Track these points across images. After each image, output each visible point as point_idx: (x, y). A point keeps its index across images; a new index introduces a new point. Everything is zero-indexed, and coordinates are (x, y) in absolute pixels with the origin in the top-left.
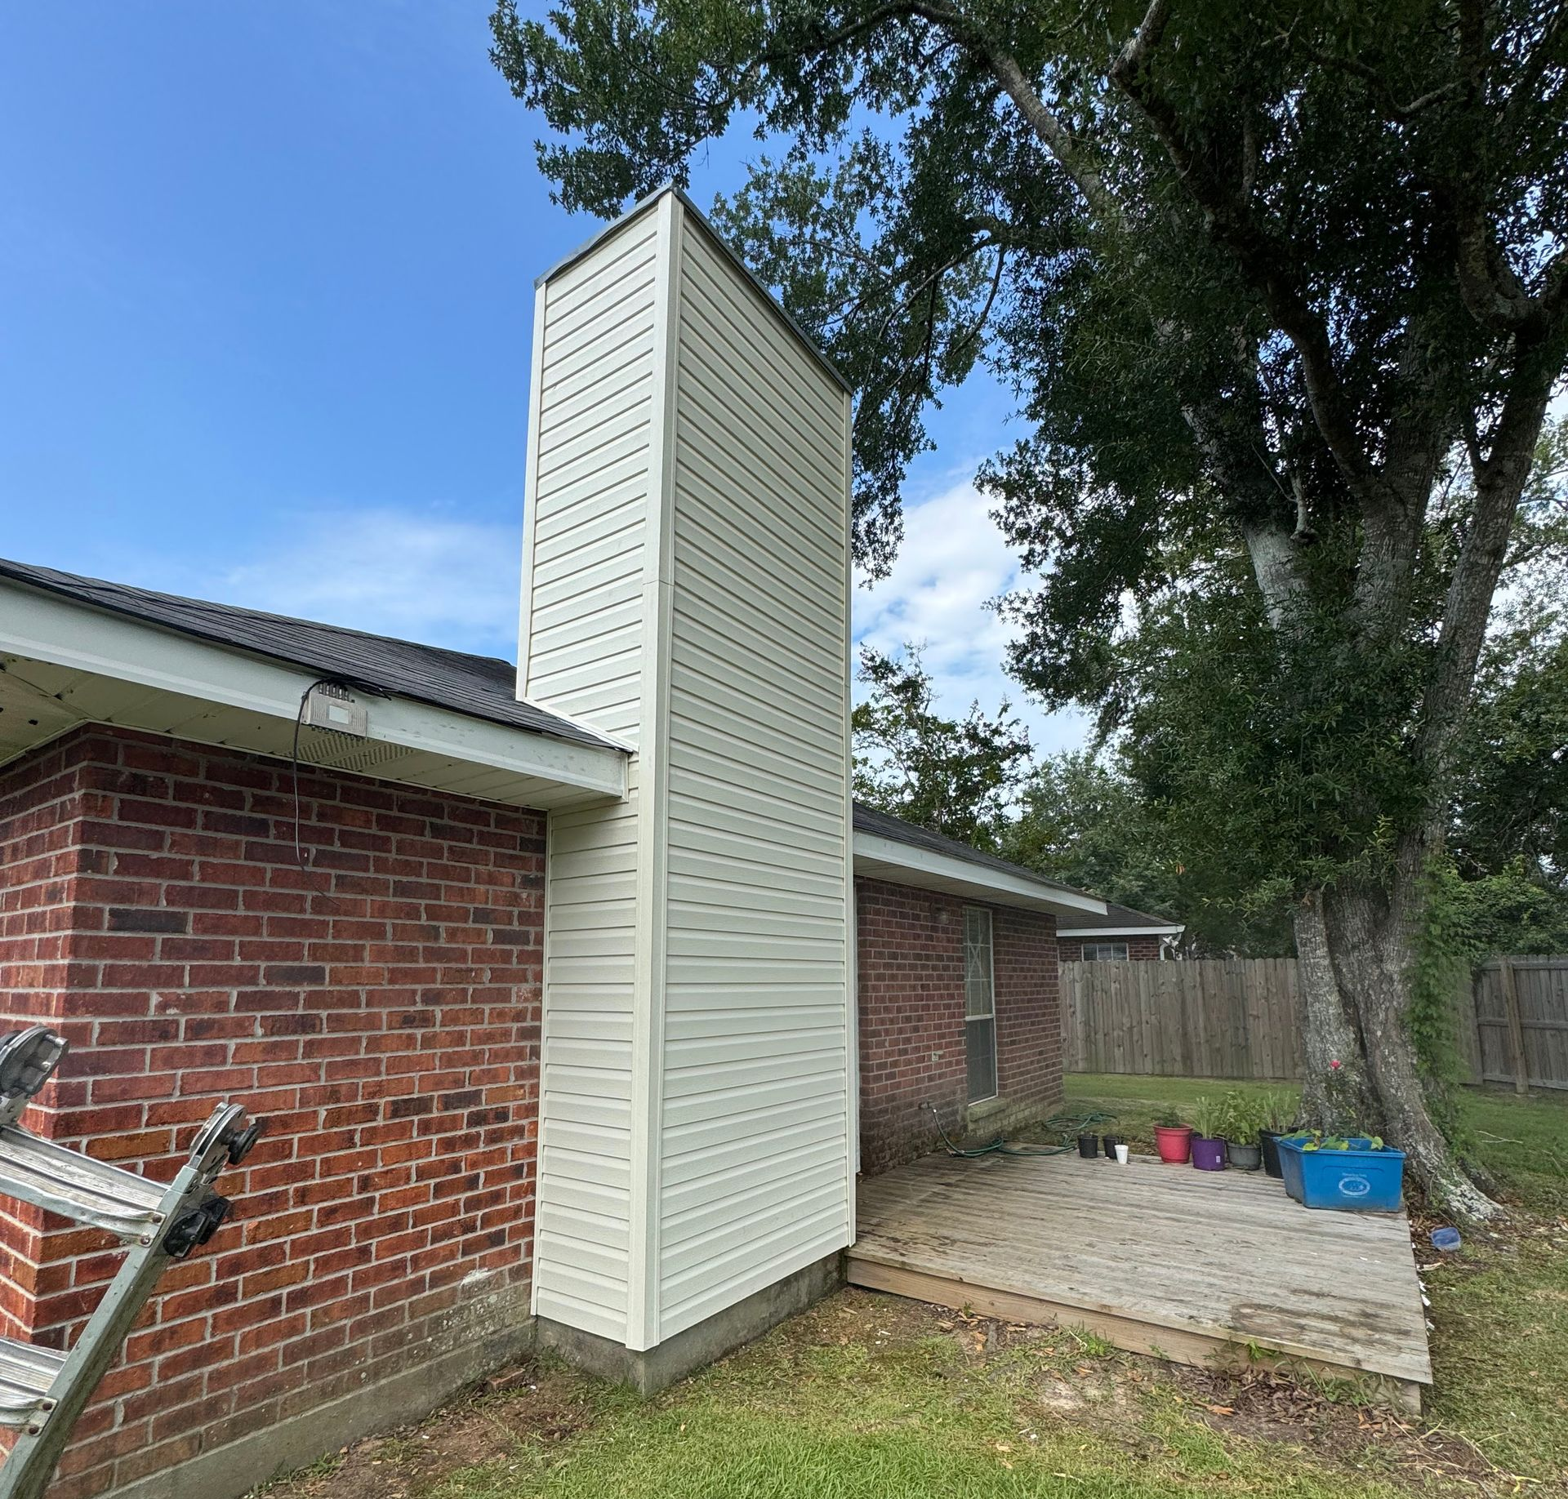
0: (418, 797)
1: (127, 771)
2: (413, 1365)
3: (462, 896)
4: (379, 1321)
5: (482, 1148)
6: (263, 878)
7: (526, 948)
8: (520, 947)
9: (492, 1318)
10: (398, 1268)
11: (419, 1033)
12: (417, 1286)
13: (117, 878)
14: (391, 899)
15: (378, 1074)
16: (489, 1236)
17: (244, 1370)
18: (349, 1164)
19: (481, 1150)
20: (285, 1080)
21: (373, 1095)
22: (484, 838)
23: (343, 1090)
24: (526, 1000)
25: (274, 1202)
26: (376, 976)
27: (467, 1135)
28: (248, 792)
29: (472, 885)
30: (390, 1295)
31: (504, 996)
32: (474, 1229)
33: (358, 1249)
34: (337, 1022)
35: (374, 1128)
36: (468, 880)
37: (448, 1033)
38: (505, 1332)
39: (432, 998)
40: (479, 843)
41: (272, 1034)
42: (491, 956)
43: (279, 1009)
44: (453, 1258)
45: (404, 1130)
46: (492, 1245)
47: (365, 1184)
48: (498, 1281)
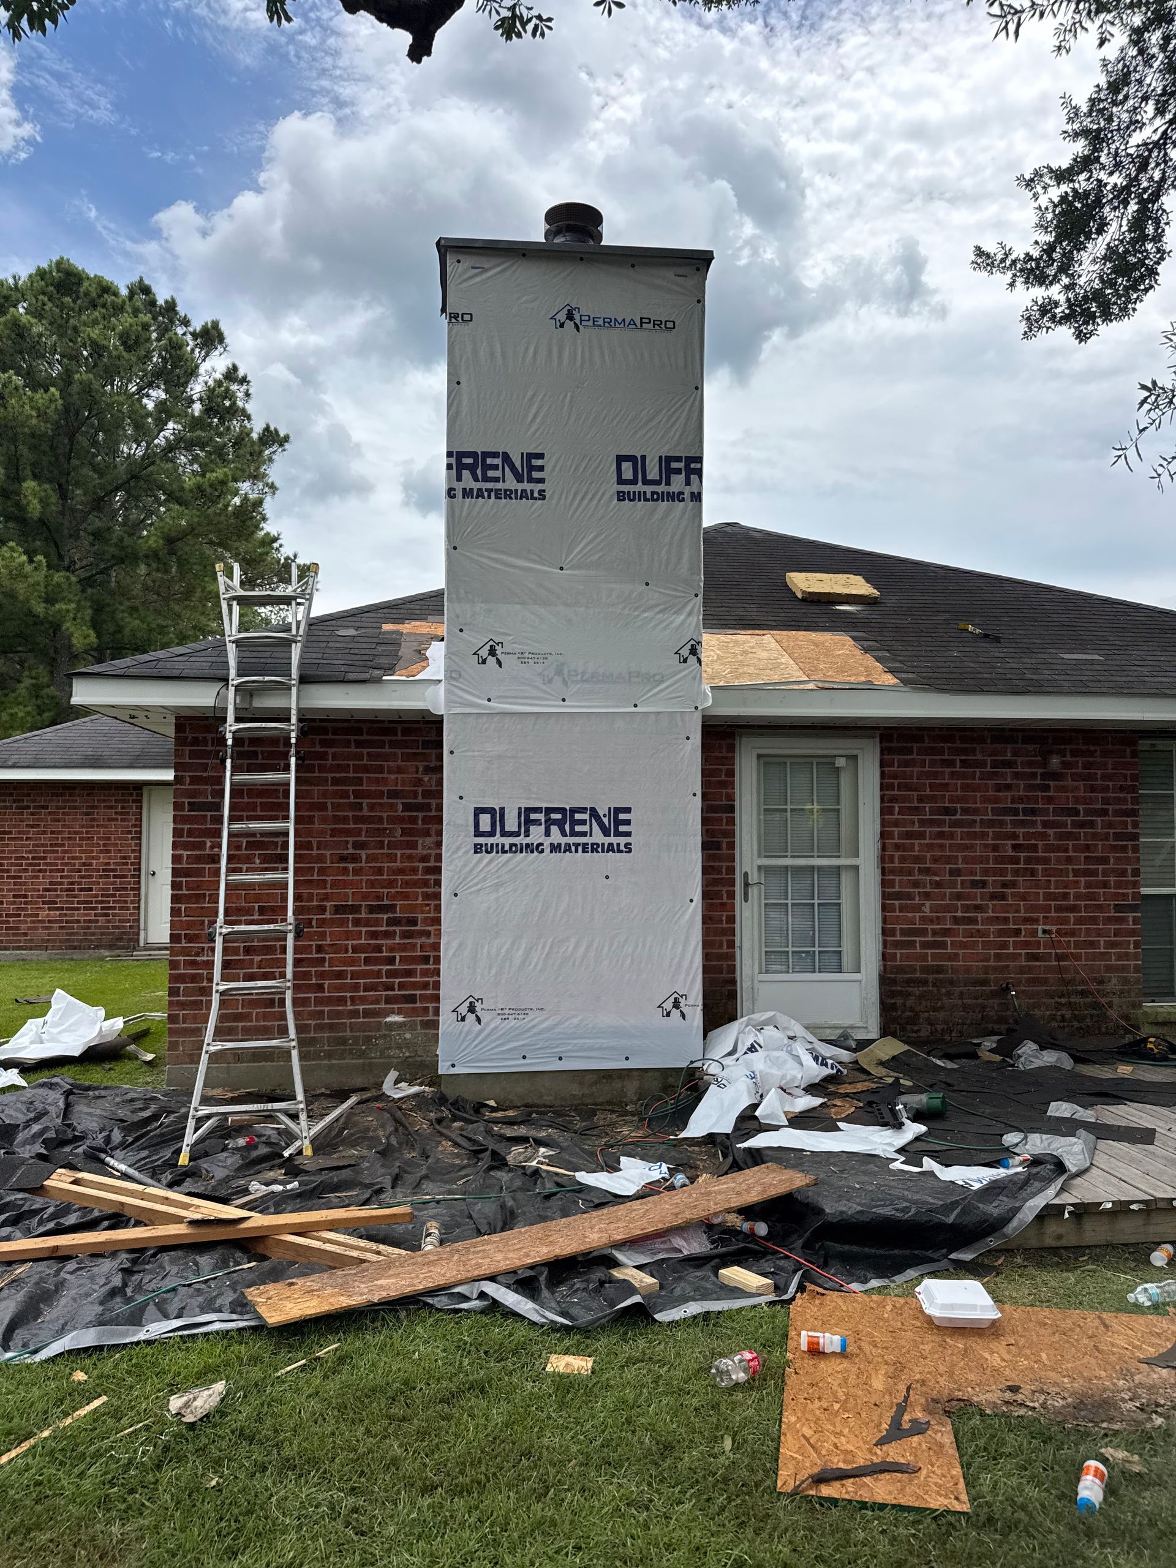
2: (353, 1059)
3: (378, 783)
4: (331, 1027)
5: (397, 940)
7: (429, 814)
8: (423, 814)
9: (407, 1047)
10: (342, 1001)
11: (351, 866)
12: (355, 1014)
13: (190, 787)
15: (325, 888)
16: (404, 996)
17: (258, 1030)
18: (310, 937)
19: (397, 942)
21: (322, 900)
22: (393, 744)
23: (305, 896)
24: (429, 848)
27: (386, 931)
29: (385, 775)
30: (338, 1015)
31: (414, 846)
32: (393, 989)
33: (317, 984)
34: (299, 858)
35: (324, 919)
36: (382, 773)
37: (370, 867)
38: (418, 1059)
39: (358, 845)
40: (390, 748)
41: (265, 863)
42: (401, 820)
43: (267, 849)
44: (378, 1003)
45: (343, 922)
46: (407, 1002)
47: (319, 949)
48: (412, 1026)
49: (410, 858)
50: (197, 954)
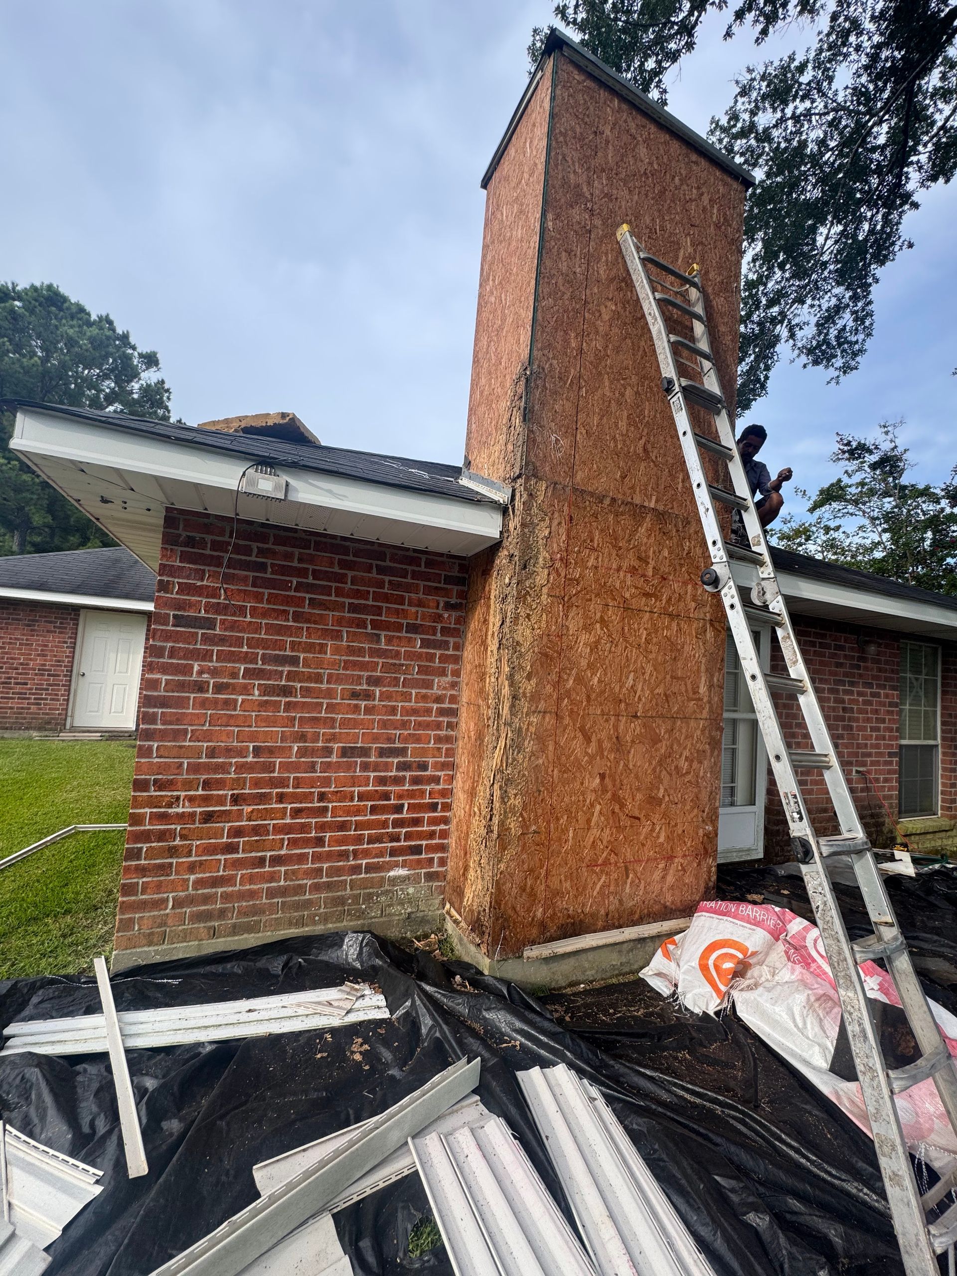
0: (369, 547)
1: (184, 534)
2: (351, 920)
3: (398, 614)
4: (329, 886)
5: (407, 787)
6: (263, 599)
7: (446, 652)
8: (441, 652)
9: (410, 902)
10: (344, 855)
11: (363, 704)
12: (356, 869)
13: (178, 596)
14: (347, 615)
15: (334, 728)
16: (410, 847)
17: (242, 896)
18: (312, 783)
19: (406, 788)
20: (272, 724)
21: (329, 741)
22: (415, 575)
23: (309, 736)
24: (445, 689)
25: (263, 798)
26: (335, 664)
27: (395, 776)
28: (255, 546)
29: (406, 607)
30: (338, 871)
31: (429, 685)
32: (398, 840)
33: (316, 838)
34: (306, 692)
35: (330, 762)
36: (403, 604)
37: (383, 706)
38: (421, 915)
39: (372, 681)
40: (413, 578)
41: (264, 695)
42: (419, 656)
43: (269, 679)
44: (382, 856)
45: (350, 767)
46: (412, 854)
47: (322, 797)
48: (416, 879)
49: (425, 698)
50: (170, 805)
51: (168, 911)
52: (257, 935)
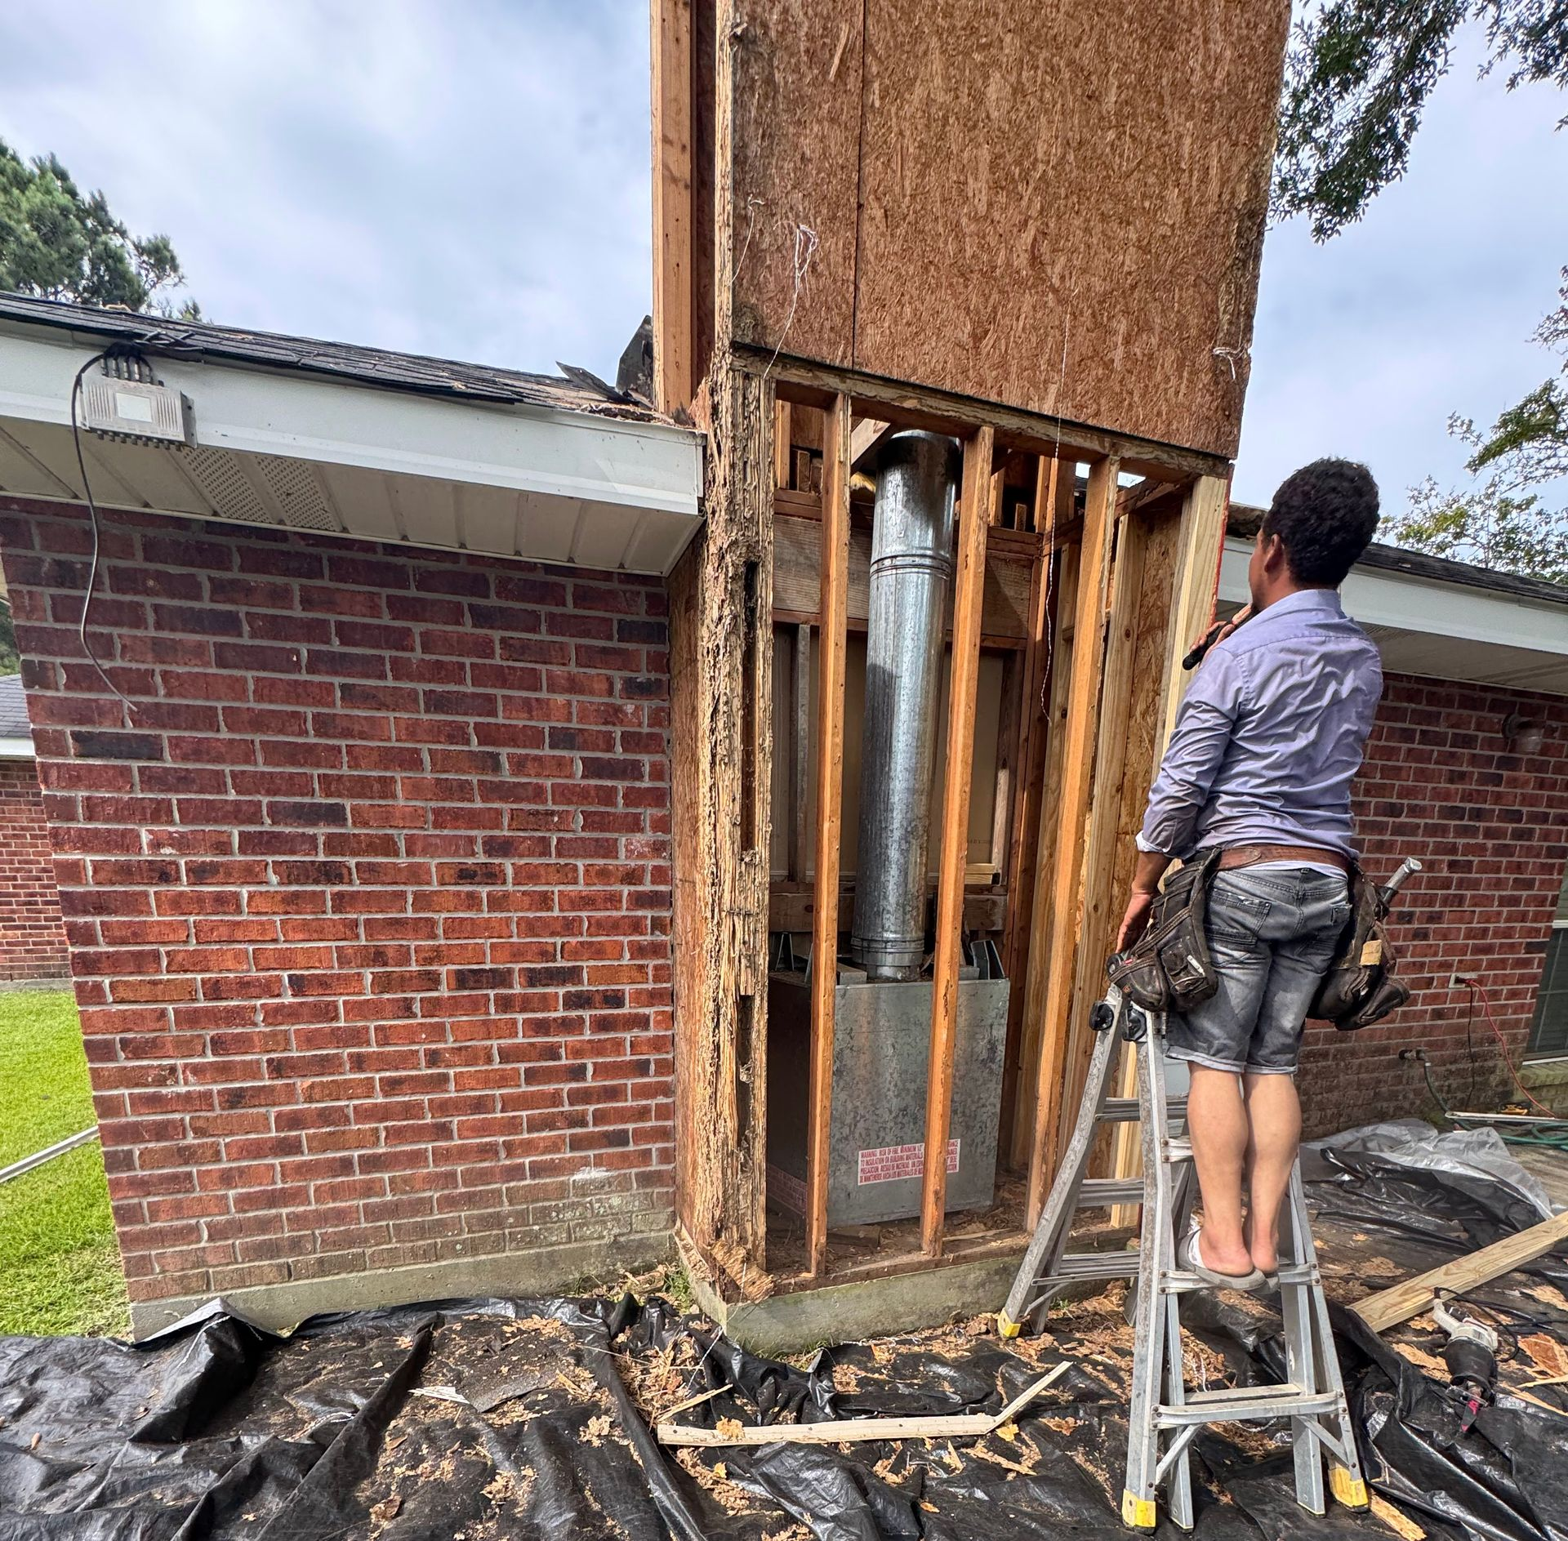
0: (447, 566)
1: (49, 558)
2: (518, 1249)
3: (530, 711)
4: (471, 1200)
5: (588, 1035)
6: (245, 690)
7: (637, 784)
8: (627, 784)
9: (615, 1221)
10: (489, 1151)
11: (484, 891)
12: (516, 1172)
13: (70, 695)
15: (434, 937)
16: (605, 1134)
17: (323, 1218)
18: (411, 1035)
19: (587, 1038)
20: (315, 936)
21: (429, 961)
22: (557, 624)
23: (391, 953)
24: (641, 856)
25: (325, 1065)
26: (417, 816)
27: (564, 1019)
28: (203, 575)
29: (543, 695)
30: (484, 1176)
31: (610, 850)
32: (584, 1124)
33: (435, 1125)
34: (370, 873)
35: (437, 998)
36: (536, 688)
37: (524, 893)
38: (638, 1236)
39: (495, 847)
40: (551, 632)
41: (290, 883)
42: (583, 795)
43: (293, 852)
44: (558, 1151)
45: (477, 1005)
46: (611, 1144)
47: (433, 1058)
48: (623, 1185)
49: (604, 874)
50: (161, 1081)
51: (203, 1244)
52: (362, 1274)
